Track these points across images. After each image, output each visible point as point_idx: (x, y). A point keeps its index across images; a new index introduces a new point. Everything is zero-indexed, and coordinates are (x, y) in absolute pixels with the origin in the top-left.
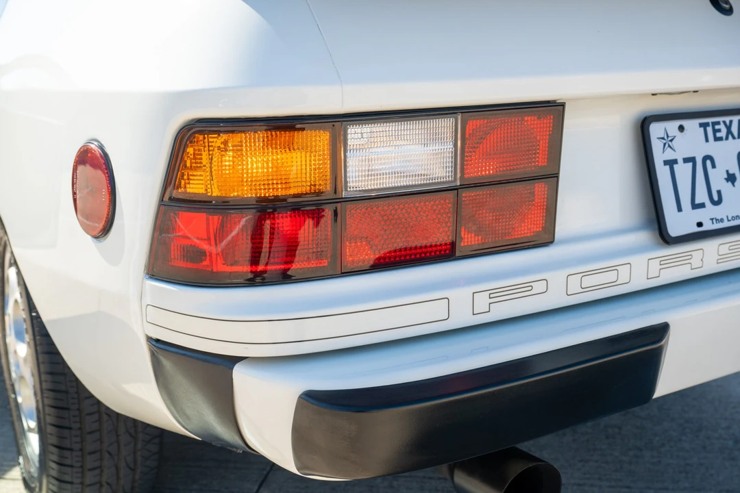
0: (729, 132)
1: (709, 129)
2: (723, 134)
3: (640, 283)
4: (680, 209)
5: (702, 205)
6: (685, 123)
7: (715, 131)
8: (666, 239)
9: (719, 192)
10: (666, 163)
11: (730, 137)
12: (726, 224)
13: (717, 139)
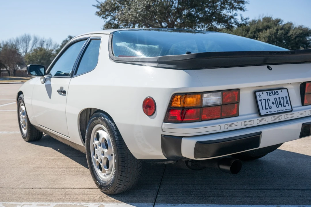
0: (272, 94)
1: (268, 93)
2: (271, 94)
3: (256, 124)
4: (263, 110)
5: (267, 109)
6: (263, 92)
7: (269, 94)
8: (261, 116)
9: (271, 106)
10: (260, 100)
12: (273, 113)
13: (270, 95)
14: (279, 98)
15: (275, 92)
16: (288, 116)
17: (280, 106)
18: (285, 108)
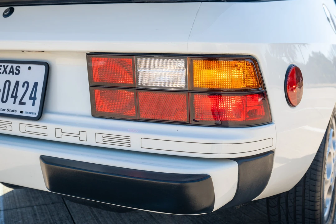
0: (5, 70)
11: (5, 73)
14: (17, 83)
15: (12, 67)
16: (28, 129)
17: (11, 100)
18: (22, 108)
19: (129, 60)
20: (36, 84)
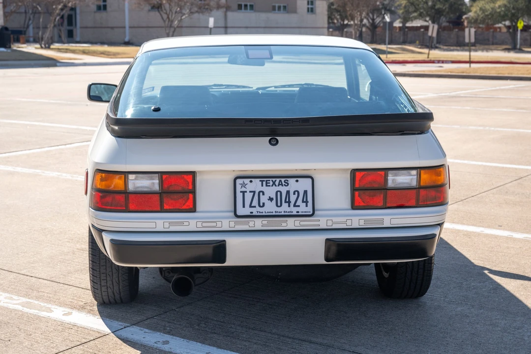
0: (274, 184)
1: (264, 183)
2: (271, 183)
3: (226, 227)
4: (244, 207)
5: (255, 207)
6: (252, 180)
7: (267, 183)
8: (237, 216)
9: (264, 204)
10: (241, 192)
12: (264, 214)
13: (267, 186)
14: (288, 192)
15: (280, 181)
16: (302, 223)
17: (285, 205)
18: (297, 209)
19: (382, 173)
20: (306, 192)
